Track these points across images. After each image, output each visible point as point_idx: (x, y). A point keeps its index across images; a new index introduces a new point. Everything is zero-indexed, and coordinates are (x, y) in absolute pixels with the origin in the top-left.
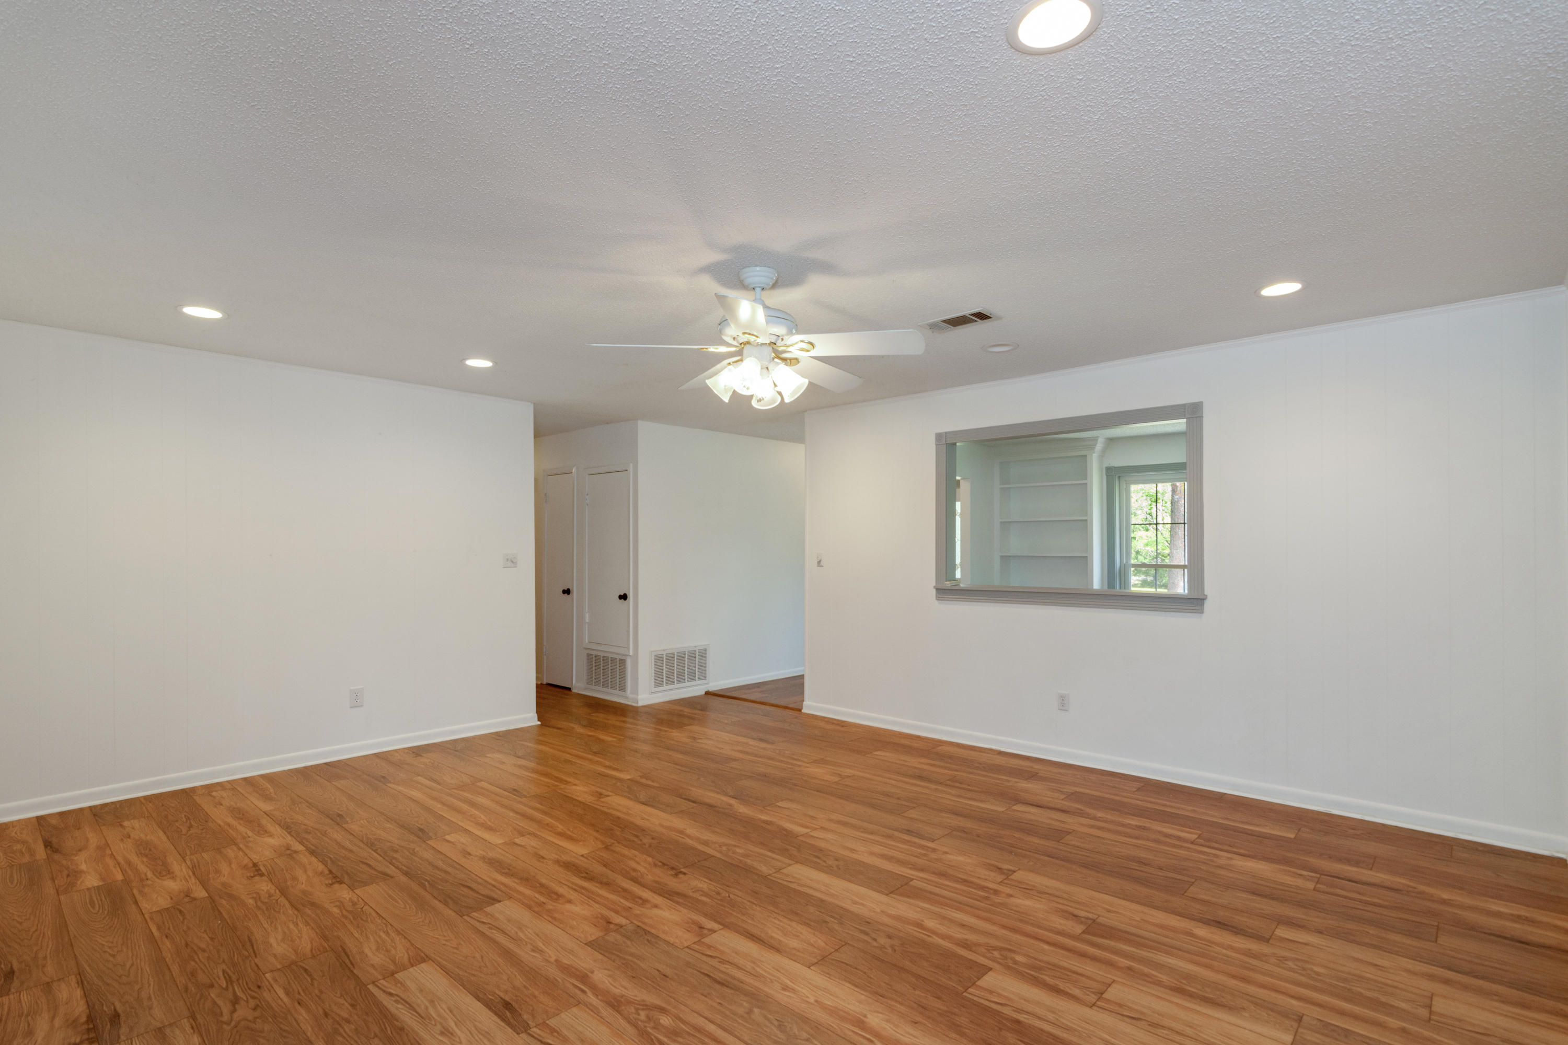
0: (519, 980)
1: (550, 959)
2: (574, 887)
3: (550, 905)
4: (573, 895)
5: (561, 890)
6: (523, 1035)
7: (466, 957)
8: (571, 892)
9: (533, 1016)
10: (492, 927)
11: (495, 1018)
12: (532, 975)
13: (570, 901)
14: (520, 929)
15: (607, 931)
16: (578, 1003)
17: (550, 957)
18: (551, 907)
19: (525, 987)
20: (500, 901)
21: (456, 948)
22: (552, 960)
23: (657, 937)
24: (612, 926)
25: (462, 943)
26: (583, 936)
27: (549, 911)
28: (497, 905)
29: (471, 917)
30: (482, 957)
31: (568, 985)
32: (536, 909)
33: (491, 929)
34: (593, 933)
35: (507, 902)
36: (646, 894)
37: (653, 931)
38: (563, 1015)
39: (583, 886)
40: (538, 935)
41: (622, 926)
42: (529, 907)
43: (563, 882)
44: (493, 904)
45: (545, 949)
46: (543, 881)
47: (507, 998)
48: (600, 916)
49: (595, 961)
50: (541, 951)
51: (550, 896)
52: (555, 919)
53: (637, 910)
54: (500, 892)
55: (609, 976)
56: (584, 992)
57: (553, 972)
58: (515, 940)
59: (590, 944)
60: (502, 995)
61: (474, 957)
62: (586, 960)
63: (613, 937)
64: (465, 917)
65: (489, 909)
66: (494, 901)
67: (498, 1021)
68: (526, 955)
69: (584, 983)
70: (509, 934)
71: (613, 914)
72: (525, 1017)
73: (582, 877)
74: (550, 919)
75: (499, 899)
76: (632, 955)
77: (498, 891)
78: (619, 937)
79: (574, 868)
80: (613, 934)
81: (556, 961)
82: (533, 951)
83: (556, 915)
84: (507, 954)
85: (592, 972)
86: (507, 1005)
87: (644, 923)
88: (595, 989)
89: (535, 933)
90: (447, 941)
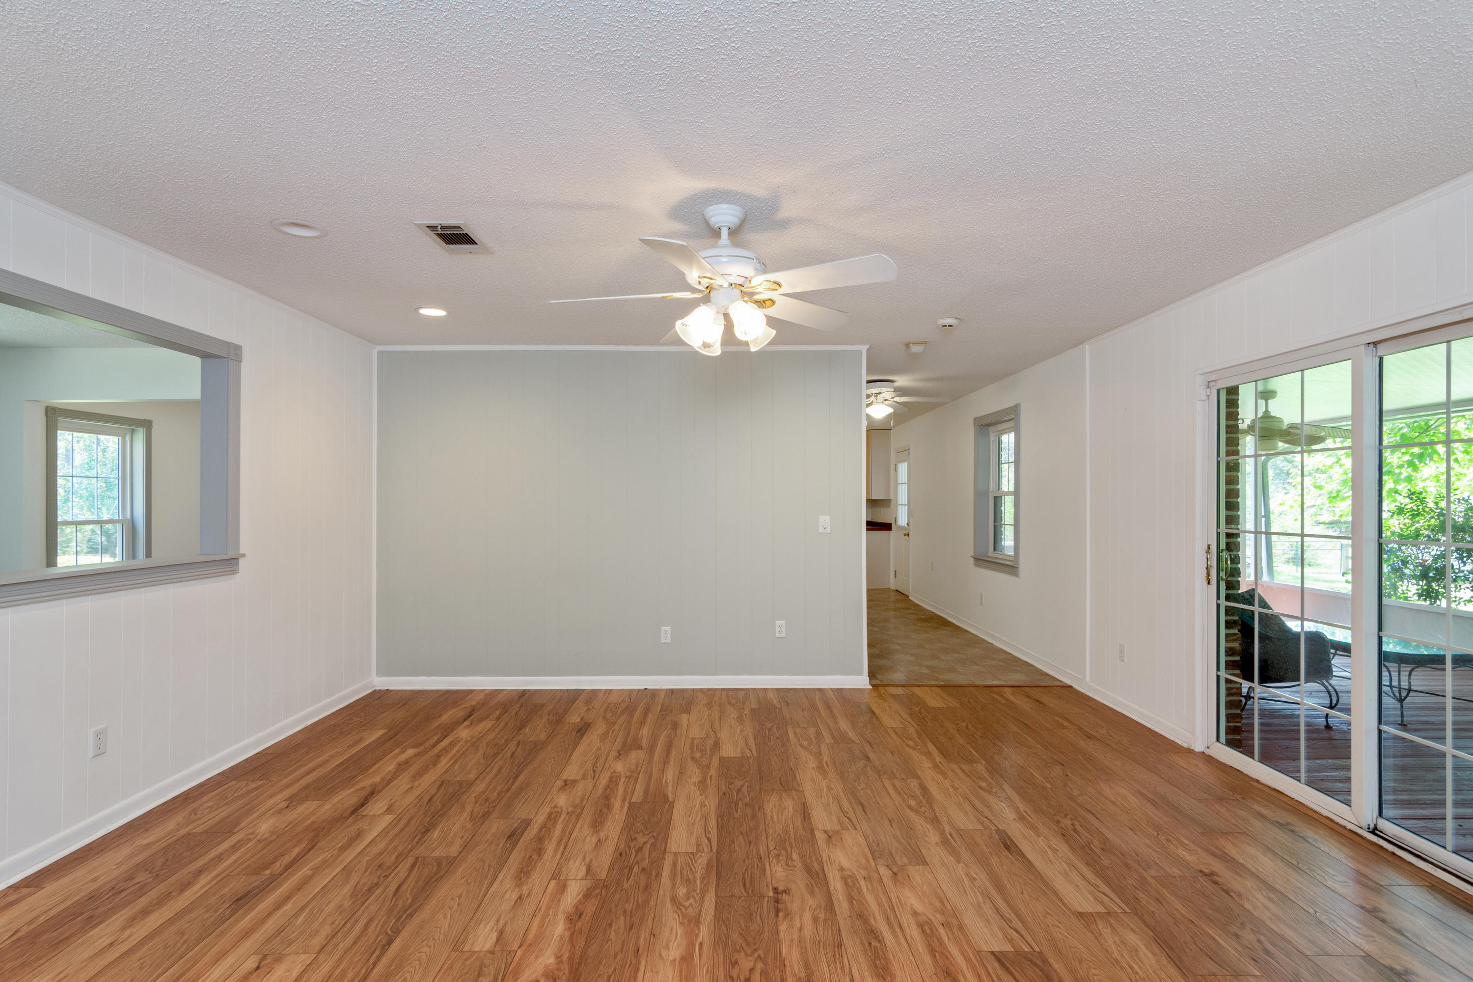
0: (994, 861)
1: (964, 866)
2: (898, 931)
3: (937, 919)
4: (907, 920)
5: (915, 933)
6: (1001, 828)
7: (1037, 899)
8: (906, 925)
9: (991, 834)
10: (1007, 921)
11: (1018, 844)
12: (982, 861)
13: (915, 914)
14: (979, 906)
15: (902, 868)
16: (958, 831)
17: (962, 867)
18: (938, 916)
19: (991, 854)
20: (992, 953)
21: (1048, 913)
22: (962, 864)
23: (869, 846)
24: (895, 869)
25: (1040, 916)
26: (926, 873)
27: (943, 913)
28: (996, 949)
29: (1032, 948)
30: (1022, 893)
31: (959, 843)
32: (954, 921)
33: (1009, 919)
34: (916, 873)
35: (985, 948)
36: (837, 886)
37: (867, 851)
38: (972, 828)
39: (887, 927)
40: (965, 891)
41: (888, 866)
42: (961, 927)
43: (905, 945)
44: (1001, 952)
45: (963, 876)
46: (928, 959)
47: (1007, 852)
48: (898, 884)
49: (930, 849)
50: (968, 875)
51: (932, 932)
52: (941, 901)
53: (860, 874)
54: (989, 968)
55: (926, 836)
56: (951, 834)
57: (965, 855)
58: (988, 897)
59: (925, 863)
60: (1010, 856)
61: (1030, 896)
62: (935, 852)
63: (901, 860)
64: (1037, 949)
65: (1007, 948)
66: (998, 957)
67: (1016, 841)
68: (982, 877)
69: (947, 840)
70: (991, 905)
71: (885, 879)
72: (997, 837)
73: (879, 941)
74: (946, 902)
75: (992, 957)
76: (899, 842)
77: (991, 971)
78: (897, 859)
79: (878, 962)
80: (900, 863)
81: (959, 863)
82: (975, 879)
83: (938, 904)
84: (1000, 887)
85: (937, 843)
86: (1008, 848)
87: (867, 859)
88: (942, 833)
89: (967, 895)
90: (1058, 927)
